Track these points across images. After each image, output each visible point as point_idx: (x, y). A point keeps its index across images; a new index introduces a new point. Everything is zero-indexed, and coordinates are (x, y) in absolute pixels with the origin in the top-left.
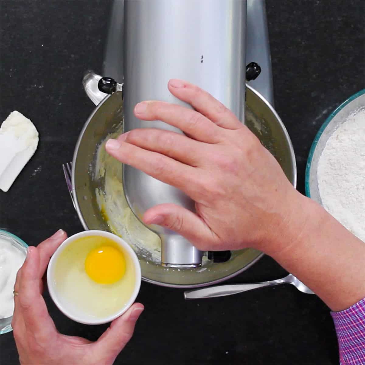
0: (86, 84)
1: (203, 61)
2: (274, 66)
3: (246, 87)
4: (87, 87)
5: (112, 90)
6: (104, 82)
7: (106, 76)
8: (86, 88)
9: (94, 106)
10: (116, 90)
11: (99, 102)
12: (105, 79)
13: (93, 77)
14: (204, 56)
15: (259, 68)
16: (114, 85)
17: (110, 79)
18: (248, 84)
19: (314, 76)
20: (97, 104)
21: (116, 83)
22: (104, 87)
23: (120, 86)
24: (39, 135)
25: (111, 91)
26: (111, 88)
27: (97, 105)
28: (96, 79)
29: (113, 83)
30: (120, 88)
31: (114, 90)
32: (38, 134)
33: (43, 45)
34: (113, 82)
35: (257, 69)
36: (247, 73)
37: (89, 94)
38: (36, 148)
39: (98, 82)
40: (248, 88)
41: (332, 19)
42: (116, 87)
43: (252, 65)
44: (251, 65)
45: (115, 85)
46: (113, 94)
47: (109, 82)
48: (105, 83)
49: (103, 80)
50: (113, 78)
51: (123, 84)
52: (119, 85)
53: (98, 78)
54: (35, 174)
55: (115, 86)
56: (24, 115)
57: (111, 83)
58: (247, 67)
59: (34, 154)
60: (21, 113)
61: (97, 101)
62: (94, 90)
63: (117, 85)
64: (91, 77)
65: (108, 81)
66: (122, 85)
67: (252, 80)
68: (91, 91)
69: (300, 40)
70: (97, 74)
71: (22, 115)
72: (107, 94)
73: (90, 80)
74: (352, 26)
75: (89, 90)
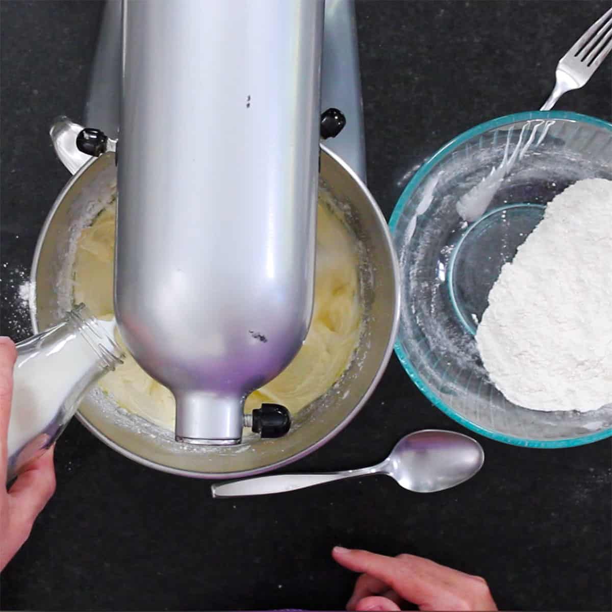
0: (56, 139)
1: (250, 106)
2: (367, 116)
3: (321, 149)
4: (58, 143)
5: (99, 149)
6: (86, 136)
7: (90, 126)
8: (57, 146)
9: (69, 175)
10: (106, 149)
11: (78, 169)
12: (88, 131)
13: (69, 127)
14: (251, 97)
15: (342, 118)
16: (102, 141)
17: (96, 132)
18: (323, 144)
20: (73, 173)
21: (105, 138)
22: (87, 145)
23: (113, 143)
25: (98, 151)
26: (97, 147)
27: (73, 174)
28: (74, 132)
29: (102, 138)
30: (112, 147)
31: (103, 149)
35: (339, 120)
36: (322, 126)
37: (62, 156)
39: (76, 137)
40: (324, 151)
41: (465, 40)
42: (106, 145)
43: (331, 112)
45: (104, 142)
46: (102, 156)
47: (95, 137)
48: (87, 138)
49: (84, 132)
50: (102, 131)
51: (117, 140)
52: (110, 142)
53: (76, 129)
55: (104, 144)
57: (97, 137)
58: (323, 116)
61: (74, 169)
62: (69, 150)
63: (108, 141)
64: (65, 127)
65: (94, 134)
66: (115, 142)
67: (331, 138)
68: (66, 151)
69: (411, 73)
70: (75, 122)
72: (90, 156)
73: (63, 133)
74: (498, 52)
75: (61, 149)
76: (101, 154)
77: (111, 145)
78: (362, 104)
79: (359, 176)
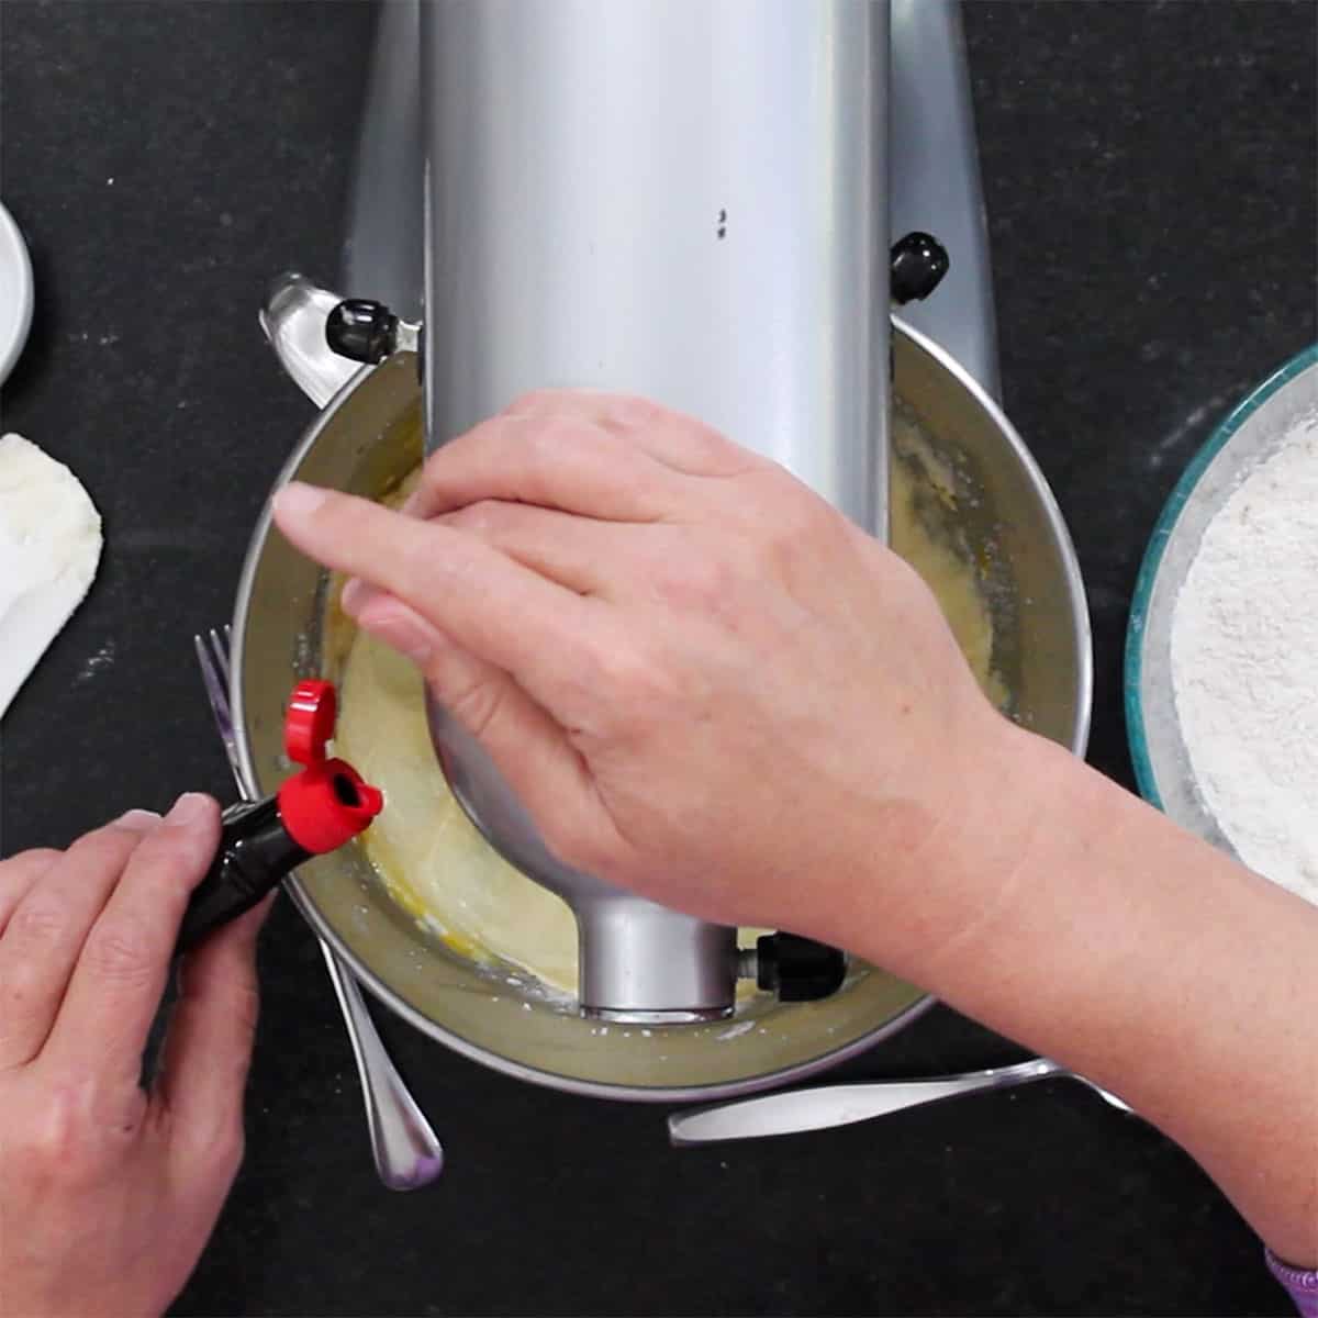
0: (278, 327)
1: (727, 233)
2: (998, 247)
3: (893, 327)
4: (283, 336)
5: (379, 346)
6: (348, 317)
7: (357, 295)
8: (281, 344)
9: (313, 411)
10: (394, 346)
11: (330, 397)
12: (353, 305)
13: (308, 299)
14: (728, 214)
15: (940, 254)
16: (386, 327)
17: (370, 308)
18: (902, 318)
19: (1153, 280)
20: (321, 403)
21: (393, 321)
22: (349, 337)
23: (410, 331)
24: (103, 525)
25: (376, 352)
26: (375, 342)
27: (321, 407)
28: (319, 309)
29: (384, 319)
30: (409, 341)
31: (388, 346)
32: (98, 518)
33: (111, 181)
34: (382, 319)
35: (933, 259)
36: (895, 276)
37: (293, 365)
38: (91, 577)
39: (324, 319)
40: (902, 333)
41: (1218, 60)
42: (394, 337)
43: (915, 242)
44: (912, 242)
45: (390, 329)
46: (385, 362)
47: (368, 319)
48: (351, 323)
49: (343, 308)
50: (383, 304)
51: (420, 323)
52: (405, 330)
53: (324, 301)
54: (89, 674)
55: (390, 334)
56: (43, 448)
57: (374, 320)
58: (895, 252)
59: (87, 598)
60: (35, 442)
61: (321, 394)
62: (309, 351)
63: (399, 329)
64: (298, 299)
65: (366, 312)
66: (415, 328)
67: (916, 301)
68: (300, 353)
69: (1094, 144)
70: (320, 287)
71: (36, 448)
72: (359, 364)
73: (294, 311)
74: (1295, 87)
75: (291, 350)
76: (384, 358)
77: (406, 336)
78: (984, 219)
79: (984, 387)
